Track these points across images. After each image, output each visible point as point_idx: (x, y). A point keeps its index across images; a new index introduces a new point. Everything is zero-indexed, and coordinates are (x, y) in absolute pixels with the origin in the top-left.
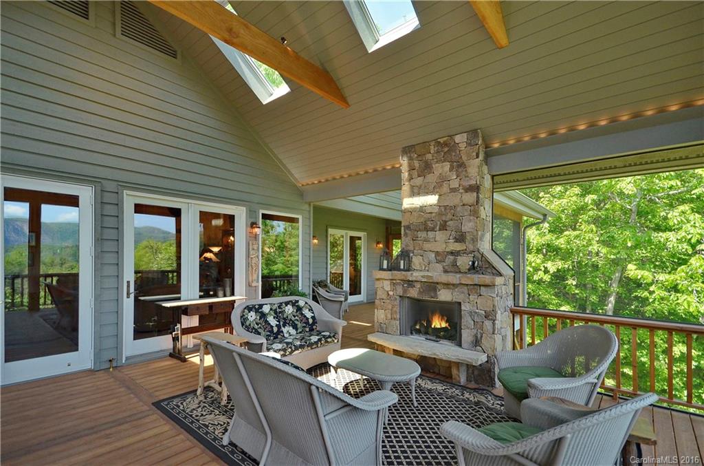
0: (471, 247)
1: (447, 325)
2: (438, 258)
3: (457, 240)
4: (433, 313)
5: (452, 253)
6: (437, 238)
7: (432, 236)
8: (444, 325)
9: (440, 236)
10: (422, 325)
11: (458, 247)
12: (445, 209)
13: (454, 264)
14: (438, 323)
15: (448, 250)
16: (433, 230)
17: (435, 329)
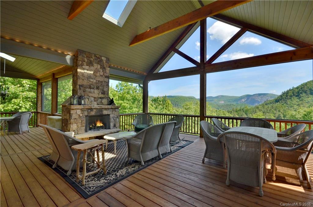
0: (107, 96)
1: (103, 125)
2: (95, 99)
3: (102, 93)
4: (97, 121)
5: (100, 98)
6: (95, 92)
7: (92, 91)
8: (101, 125)
9: (96, 91)
10: (92, 126)
11: (102, 96)
12: (99, 82)
13: (101, 102)
14: (99, 124)
15: (99, 97)
16: (93, 88)
17: (98, 127)
